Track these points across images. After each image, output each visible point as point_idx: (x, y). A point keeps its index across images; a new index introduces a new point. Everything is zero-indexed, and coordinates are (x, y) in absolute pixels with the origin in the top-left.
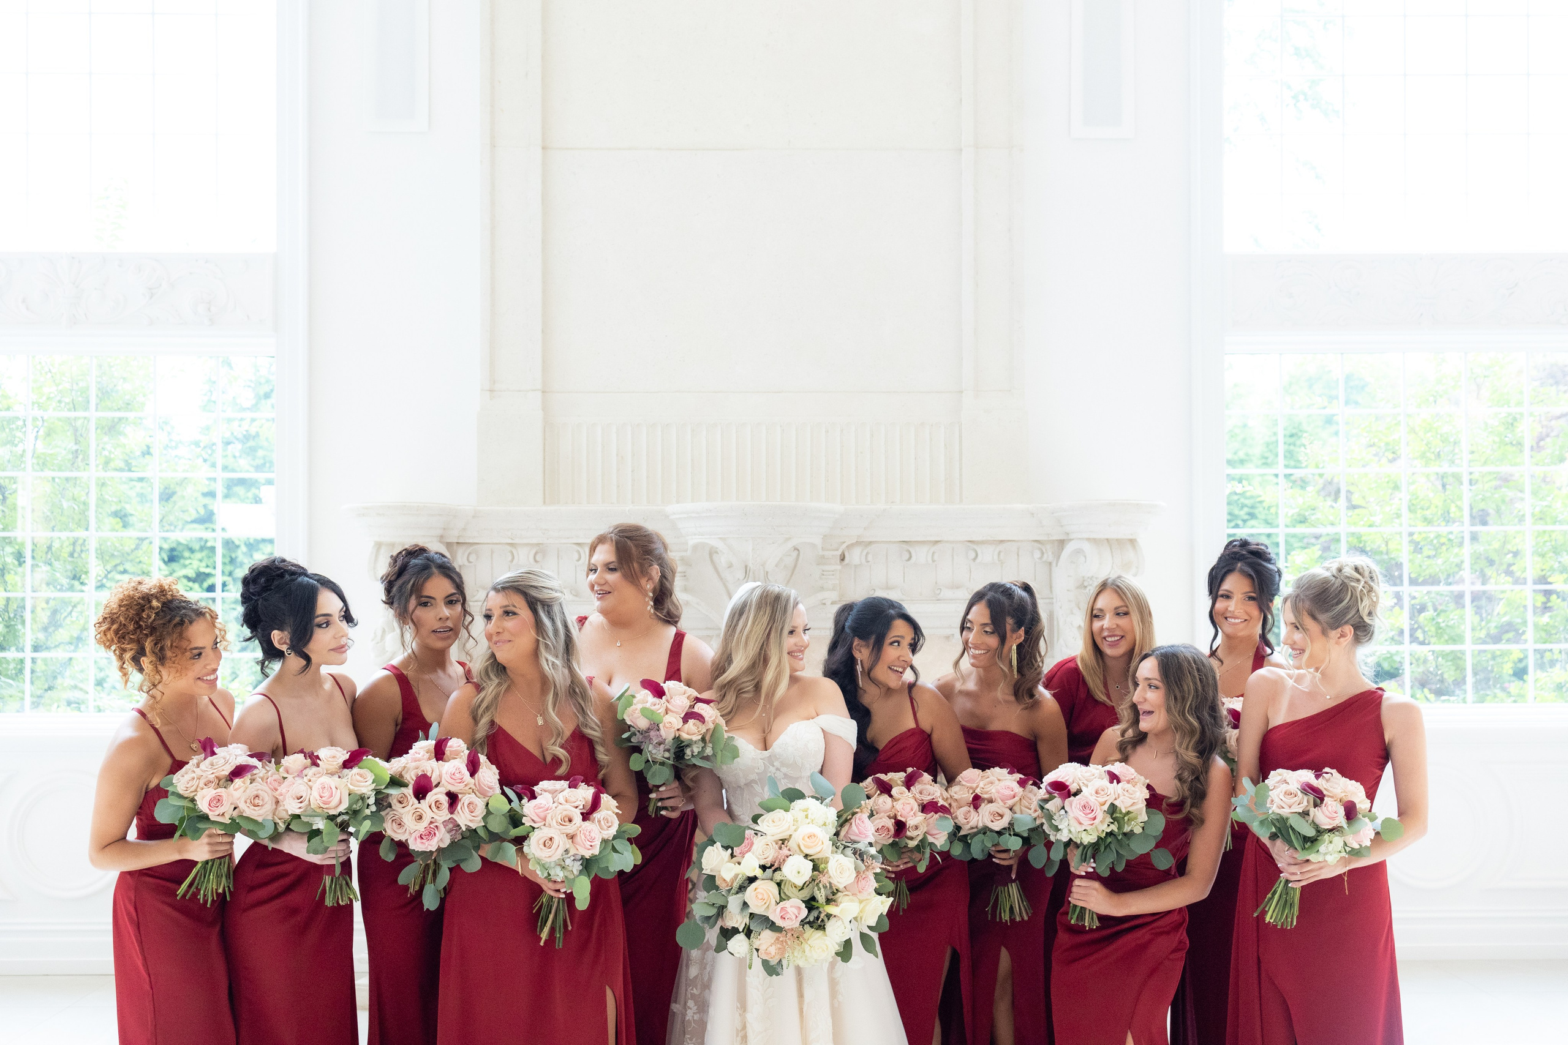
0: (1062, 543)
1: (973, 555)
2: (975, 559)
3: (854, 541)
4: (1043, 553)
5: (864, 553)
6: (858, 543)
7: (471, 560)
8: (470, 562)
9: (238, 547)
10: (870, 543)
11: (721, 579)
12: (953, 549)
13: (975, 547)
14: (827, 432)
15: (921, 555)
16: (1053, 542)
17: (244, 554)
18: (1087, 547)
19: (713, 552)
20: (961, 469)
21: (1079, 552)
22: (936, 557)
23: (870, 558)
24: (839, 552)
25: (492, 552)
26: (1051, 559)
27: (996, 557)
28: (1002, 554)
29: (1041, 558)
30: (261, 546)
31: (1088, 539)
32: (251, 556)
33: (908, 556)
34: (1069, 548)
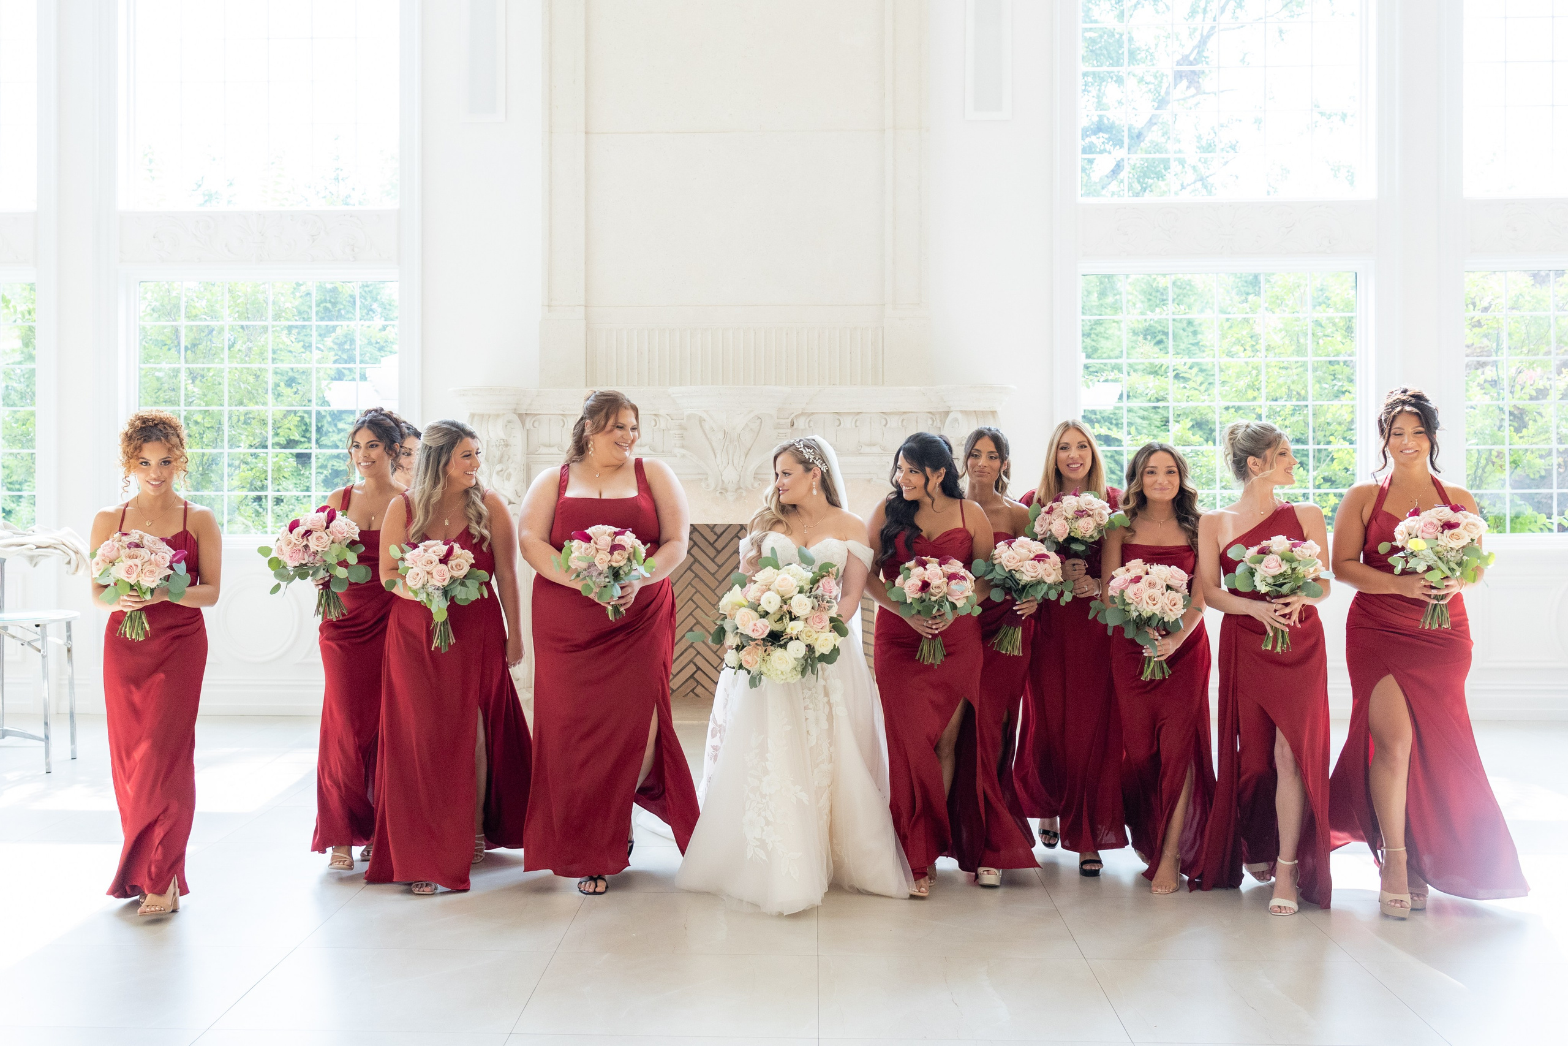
0: (947, 413)
1: (884, 422)
2: (885, 425)
3: (800, 412)
4: (933, 421)
5: (808, 421)
6: (803, 414)
7: (535, 425)
8: (534, 427)
9: (325, 416)
10: (813, 413)
11: (708, 439)
12: (871, 418)
13: (886, 417)
14: (787, 334)
15: (848, 422)
16: (940, 413)
17: (329, 423)
18: (960, 416)
19: (701, 420)
20: (883, 361)
21: (956, 420)
22: (858, 424)
23: (812, 424)
24: (790, 420)
25: (550, 420)
26: (939, 425)
27: (900, 424)
28: (904, 422)
29: (932, 425)
30: (344, 416)
31: (961, 412)
32: (336, 425)
33: (838, 423)
34: (951, 416)
